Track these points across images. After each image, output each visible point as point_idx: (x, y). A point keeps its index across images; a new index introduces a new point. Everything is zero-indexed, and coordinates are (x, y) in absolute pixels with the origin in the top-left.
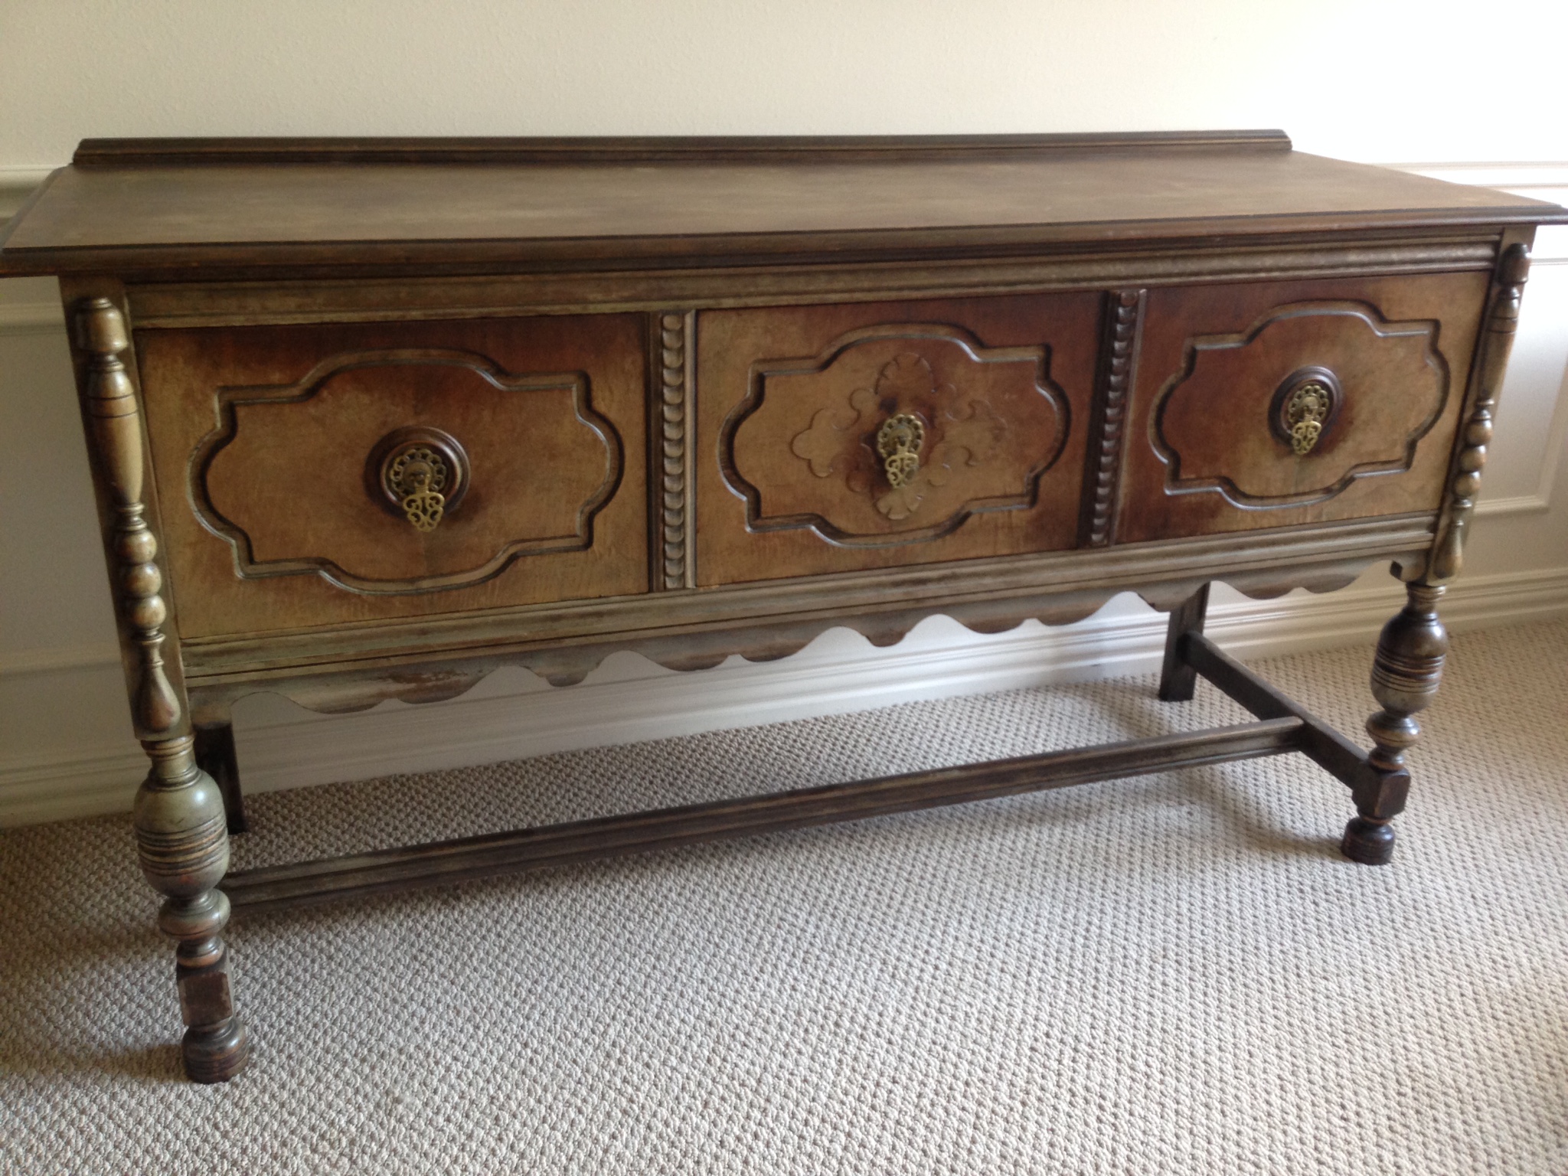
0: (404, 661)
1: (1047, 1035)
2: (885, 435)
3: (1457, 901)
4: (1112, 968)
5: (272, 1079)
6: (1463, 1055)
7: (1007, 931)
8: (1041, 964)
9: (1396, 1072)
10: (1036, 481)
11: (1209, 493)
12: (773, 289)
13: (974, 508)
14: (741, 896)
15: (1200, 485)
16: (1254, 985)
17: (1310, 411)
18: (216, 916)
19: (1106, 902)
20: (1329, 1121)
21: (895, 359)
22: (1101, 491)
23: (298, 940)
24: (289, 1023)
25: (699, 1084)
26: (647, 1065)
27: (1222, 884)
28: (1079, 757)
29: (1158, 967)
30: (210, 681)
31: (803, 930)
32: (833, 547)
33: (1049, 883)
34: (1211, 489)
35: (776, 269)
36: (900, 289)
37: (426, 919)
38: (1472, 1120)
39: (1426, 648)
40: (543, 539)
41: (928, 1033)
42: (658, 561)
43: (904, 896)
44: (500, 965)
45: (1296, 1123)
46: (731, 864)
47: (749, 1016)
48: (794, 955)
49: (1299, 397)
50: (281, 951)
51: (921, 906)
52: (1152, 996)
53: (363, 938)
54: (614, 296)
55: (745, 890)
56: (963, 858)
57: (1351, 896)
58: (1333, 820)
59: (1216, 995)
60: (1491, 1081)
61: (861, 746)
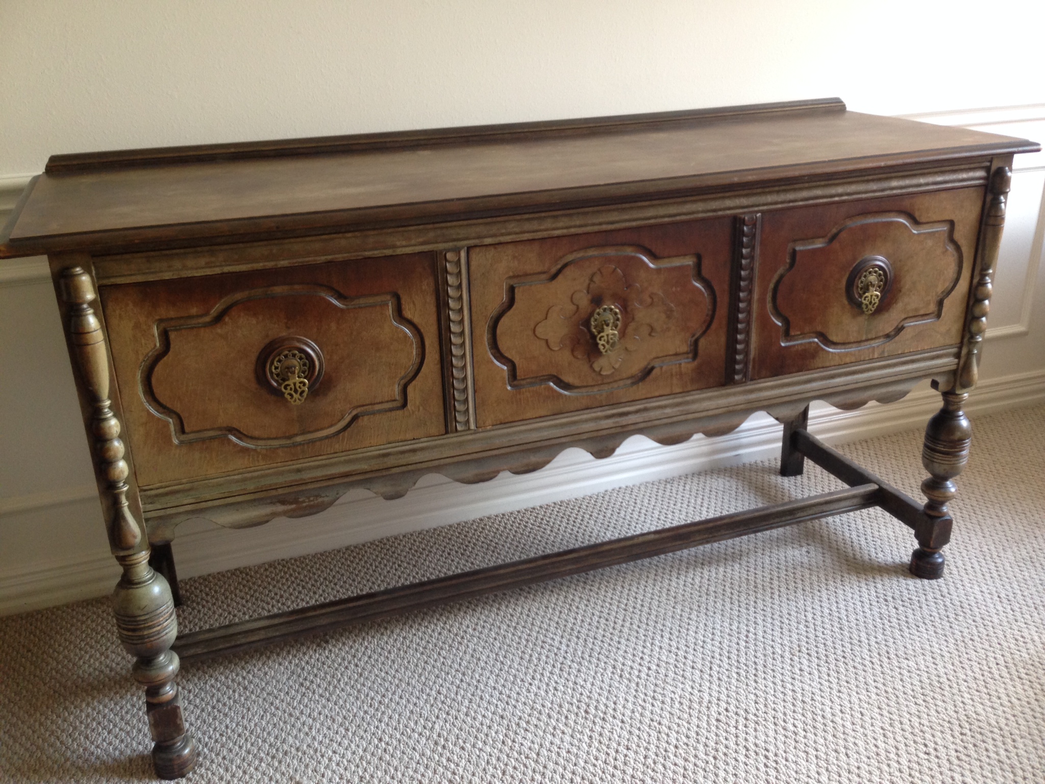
0: (287, 490)
1: (727, 710)
2: (596, 320)
3: (989, 600)
4: (765, 661)
5: (213, 774)
6: (1001, 705)
7: (694, 641)
8: (718, 662)
9: (958, 719)
10: (696, 343)
11: (810, 343)
12: (517, 230)
13: (656, 363)
14: (515, 628)
15: (804, 338)
16: (860, 667)
17: (873, 286)
18: (171, 668)
19: (758, 616)
20: (917, 755)
21: (599, 270)
22: (739, 347)
23: (223, 678)
24: (221, 735)
25: (498, 759)
26: (463, 748)
27: (833, 599)
28: (733, 520)
29: (796, 658)
30: (161, 513)
31: (559, 649)
32: (566, 395)
33: (719, 605)
34: (811, 340)
35: (518, 217)
36: (600, 224)
37: (307, 658)
38: (1011, 748)
39: (958, 435)
40: (374, 404)
41: (648, 713)
42: (451, 413)
43: (624, 621)
44: (359, 686)
45: (896, 758)
46: (507, 607)
47: (528, 710)
48: (554, 666)
49: (865, 276)
50: (212, 686)
51: (635, 627)
52: (794, 679)
53: (266, 674)
54: (413, 242)
55: (518, 624)
56: (660, 592)
57: (919, 601)
58: (902, 551)
59: (836, 675)
60: (1021, 721)
61: (586, 520)
